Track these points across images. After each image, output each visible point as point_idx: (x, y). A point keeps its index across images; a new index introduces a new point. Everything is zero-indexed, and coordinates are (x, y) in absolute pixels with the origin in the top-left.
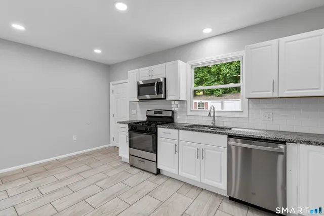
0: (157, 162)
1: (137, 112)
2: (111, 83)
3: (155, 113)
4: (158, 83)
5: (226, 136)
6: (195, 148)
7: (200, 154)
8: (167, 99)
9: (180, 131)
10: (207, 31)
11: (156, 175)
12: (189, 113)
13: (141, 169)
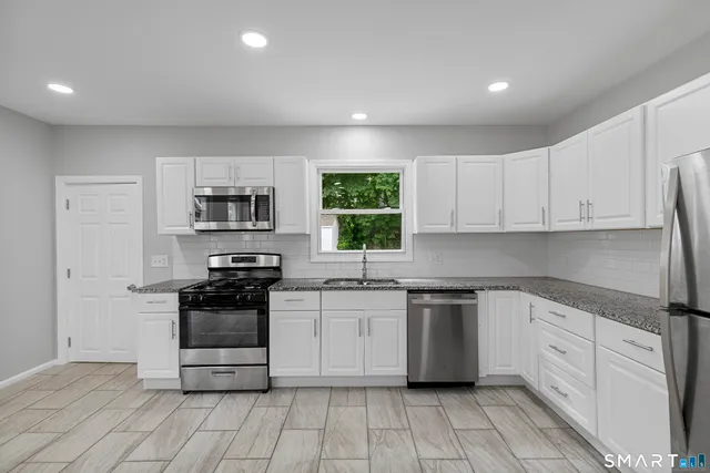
0: (268, 365)
1: (170, 259)
2: (60, 181)
3: (234, 260)
4: (256, 197)
5: (406, 292)
6: (353, 320)
7: (365, 328)
8: (277, 231)
9: (323, 292)
10: (360, 117)
11: (265, 391)
12: (316, 258)
13: (221, 392)
